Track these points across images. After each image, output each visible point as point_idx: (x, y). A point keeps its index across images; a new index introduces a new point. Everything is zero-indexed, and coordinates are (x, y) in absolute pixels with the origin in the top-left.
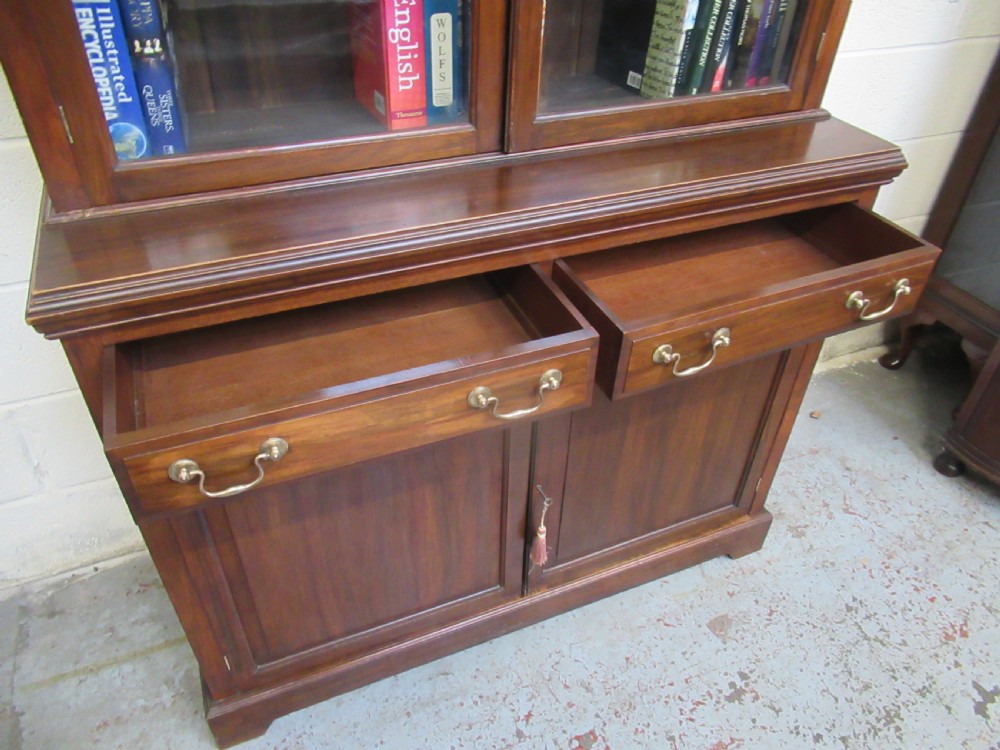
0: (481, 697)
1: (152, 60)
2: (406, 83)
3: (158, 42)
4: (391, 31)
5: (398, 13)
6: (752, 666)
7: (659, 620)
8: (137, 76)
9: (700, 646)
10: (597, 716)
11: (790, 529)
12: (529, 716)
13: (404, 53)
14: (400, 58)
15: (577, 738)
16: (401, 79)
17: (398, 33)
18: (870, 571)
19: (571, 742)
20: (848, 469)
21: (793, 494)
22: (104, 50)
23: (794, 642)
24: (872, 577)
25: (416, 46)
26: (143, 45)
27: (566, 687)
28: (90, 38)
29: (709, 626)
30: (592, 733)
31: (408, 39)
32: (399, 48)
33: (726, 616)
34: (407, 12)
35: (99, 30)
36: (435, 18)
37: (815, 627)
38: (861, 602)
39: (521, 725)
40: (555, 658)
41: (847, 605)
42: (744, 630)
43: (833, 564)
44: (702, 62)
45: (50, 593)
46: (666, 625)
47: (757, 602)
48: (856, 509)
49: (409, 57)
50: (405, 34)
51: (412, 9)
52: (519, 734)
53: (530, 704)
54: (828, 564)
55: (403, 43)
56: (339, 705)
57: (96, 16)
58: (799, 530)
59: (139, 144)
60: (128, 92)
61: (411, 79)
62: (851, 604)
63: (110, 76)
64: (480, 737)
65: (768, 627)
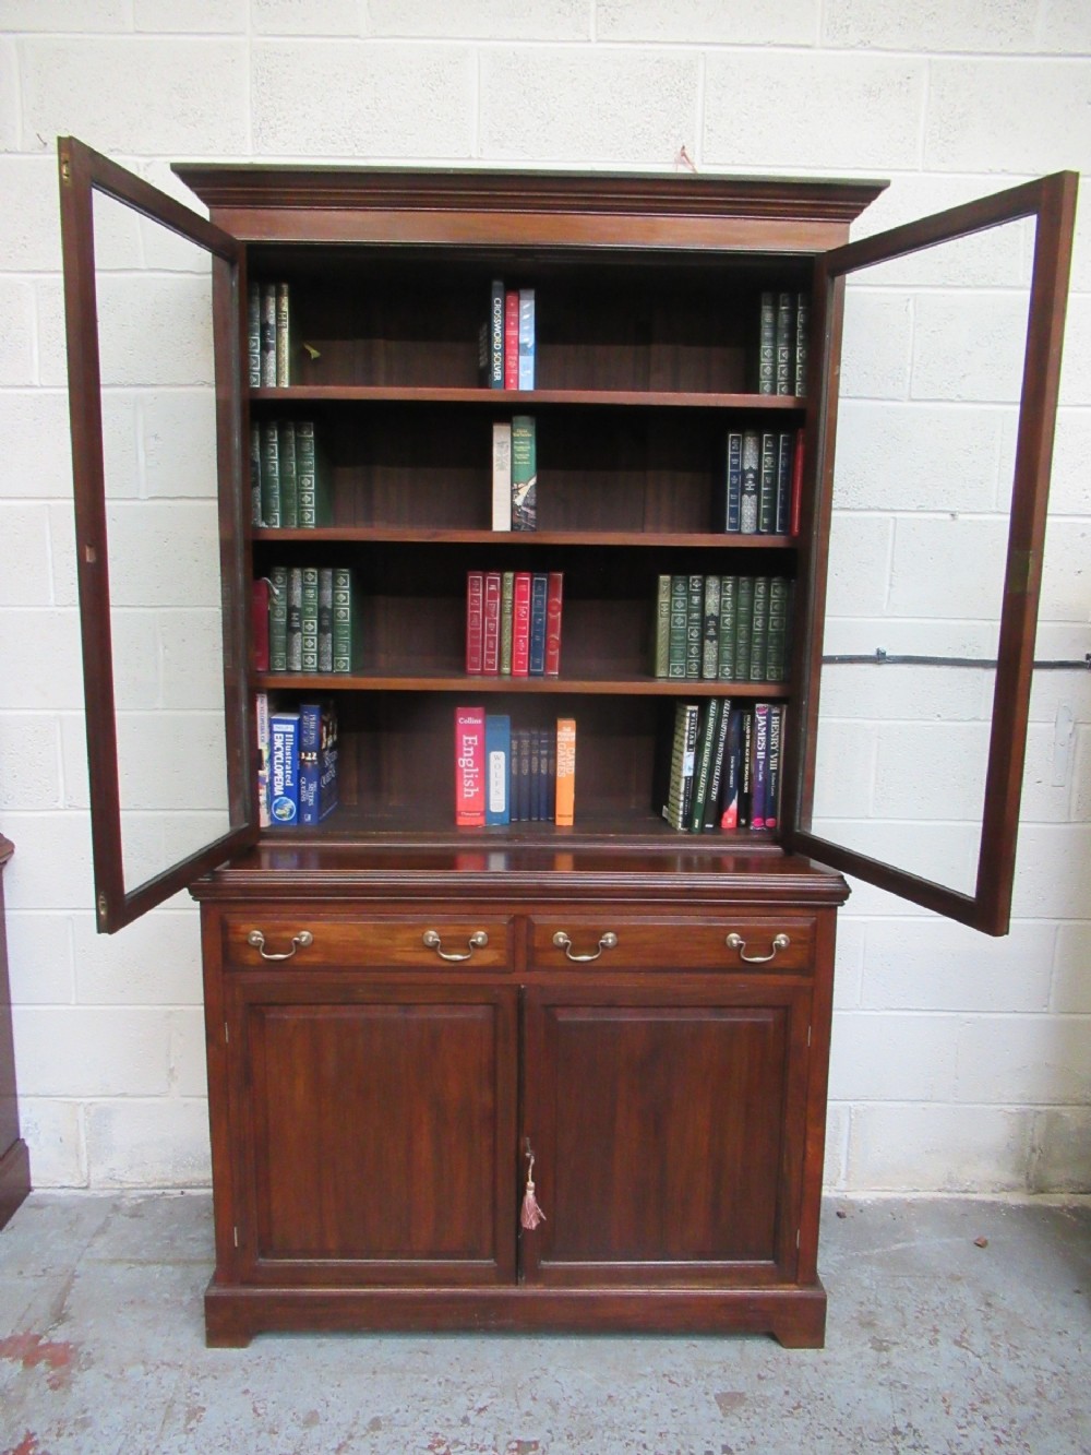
0: (447, 1380)
1: (309, 764)
2: (469, 793)
3: (315, 754)
4: (460, 759)
5: (465, 749)
6: (742, 1446)
7: (664, 1375)
8: (299, 772)
9: (696, 1410)
10: (549, 1431)
11: (874, 1340)
12: (481, 1410)
13: (468, 773)
14: (466, 776)
15: (519, 1442)
16: (466, 790)
17: (465, 761)
18: (949, 1407)
19: (510, 1443)
20: (989, 1305)
21: (902, 1311)
22: (285, 756)
23: (807, 1440)
24: (948, 1413)
25: (477, 770)
26: (306, 755)
27: (534, 1399)
28: (279, 749)
29: (716, 1397)
30: (536, 1443)
31: (471, 765)
32: (465, 770)
33: (742, 1395)
34: (471, 749)
35: (284, 746)
36: (493, 755)
37: (841, 1435)
38: (915, 1431)
39: (471, 1414)
40: (537, 1373)
41: (895, 1428)
42: (755, 1412)
43: (905, 1387)
44: (700, 799)
45: (140, 1201)
46: (671, 1381)
47: (787, 1393)
48: (971, 1345)
49: (472, 776)
50: (470, 762)
51: (475, 748)
52: (465, 1420)
53: (490, 1401)
54: (897, 1385)
55: (467, 767)
56: (320, 1346)
57: (285, 738)
58: (885, 1344)
59: (291, 811)
60: (292, 781)
61: (472, 791)
62: (902, 1429)
63: (284, 770)
64: (427, 1411)
65: (784, 1420)
